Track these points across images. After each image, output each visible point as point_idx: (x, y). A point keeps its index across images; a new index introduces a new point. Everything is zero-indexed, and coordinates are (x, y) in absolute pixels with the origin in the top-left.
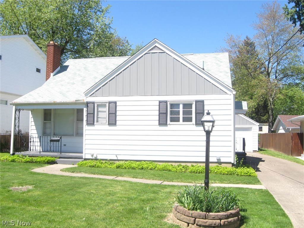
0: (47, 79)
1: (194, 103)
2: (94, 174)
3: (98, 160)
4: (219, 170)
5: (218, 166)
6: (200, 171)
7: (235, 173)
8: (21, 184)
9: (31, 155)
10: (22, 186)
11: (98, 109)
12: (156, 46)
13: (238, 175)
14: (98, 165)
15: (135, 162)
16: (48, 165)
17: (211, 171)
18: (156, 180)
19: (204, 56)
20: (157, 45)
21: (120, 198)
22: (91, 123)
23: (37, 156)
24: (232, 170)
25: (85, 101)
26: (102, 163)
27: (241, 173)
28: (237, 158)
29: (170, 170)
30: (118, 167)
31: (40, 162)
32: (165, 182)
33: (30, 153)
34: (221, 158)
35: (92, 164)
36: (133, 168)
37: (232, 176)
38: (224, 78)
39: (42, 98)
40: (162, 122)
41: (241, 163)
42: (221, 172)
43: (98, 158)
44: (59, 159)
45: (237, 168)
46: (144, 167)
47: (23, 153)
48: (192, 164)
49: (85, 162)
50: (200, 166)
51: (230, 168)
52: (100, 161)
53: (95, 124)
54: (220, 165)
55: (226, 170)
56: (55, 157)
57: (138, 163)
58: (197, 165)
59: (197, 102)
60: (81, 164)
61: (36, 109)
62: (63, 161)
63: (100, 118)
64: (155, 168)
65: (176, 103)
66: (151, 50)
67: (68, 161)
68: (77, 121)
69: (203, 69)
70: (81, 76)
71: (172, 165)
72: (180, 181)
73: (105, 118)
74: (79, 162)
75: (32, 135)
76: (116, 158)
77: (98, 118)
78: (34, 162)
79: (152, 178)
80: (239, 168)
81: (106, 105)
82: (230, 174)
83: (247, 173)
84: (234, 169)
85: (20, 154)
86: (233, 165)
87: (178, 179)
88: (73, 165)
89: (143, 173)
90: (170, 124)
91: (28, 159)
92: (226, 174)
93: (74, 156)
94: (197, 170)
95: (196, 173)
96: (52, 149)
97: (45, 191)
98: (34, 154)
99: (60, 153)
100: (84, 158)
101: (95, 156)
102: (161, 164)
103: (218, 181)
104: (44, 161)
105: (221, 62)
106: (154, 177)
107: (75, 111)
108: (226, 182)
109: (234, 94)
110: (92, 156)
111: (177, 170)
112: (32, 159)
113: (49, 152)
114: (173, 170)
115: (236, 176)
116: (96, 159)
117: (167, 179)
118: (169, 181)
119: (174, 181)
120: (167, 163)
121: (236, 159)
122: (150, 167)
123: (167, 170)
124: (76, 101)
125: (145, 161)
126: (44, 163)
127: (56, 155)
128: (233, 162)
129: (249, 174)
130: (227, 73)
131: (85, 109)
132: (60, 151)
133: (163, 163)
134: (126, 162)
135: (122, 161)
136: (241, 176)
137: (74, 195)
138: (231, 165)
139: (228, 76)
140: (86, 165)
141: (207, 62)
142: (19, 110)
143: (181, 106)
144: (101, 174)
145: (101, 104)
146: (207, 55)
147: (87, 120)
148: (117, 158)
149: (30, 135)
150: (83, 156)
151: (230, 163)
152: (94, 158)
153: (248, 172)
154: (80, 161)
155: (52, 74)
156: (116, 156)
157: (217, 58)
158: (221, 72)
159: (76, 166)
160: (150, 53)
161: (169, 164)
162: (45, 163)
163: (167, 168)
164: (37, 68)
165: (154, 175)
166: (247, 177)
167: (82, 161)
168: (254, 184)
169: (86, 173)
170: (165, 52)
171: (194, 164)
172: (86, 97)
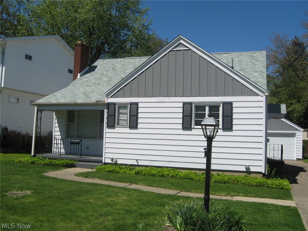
0: (74, 80)
1: (222, 105)
2: (108, 180)
3: (117, 165)
4: (248, 181)
5: (247, 176)
6: (226, 181)
7: (266, 184)
8: (21, 189)
9: (51, 158)
10: (22, 191)
11: (119, 111)
12: (180, 43)
13: (268, 187)
14: (117, 170)
15: (156, 168)
16: (65, 169)
17: (238, 181)
18: (172, 189)
19: (239, 55)
20: (182, 41)
21: (118, 210)
22: (112, 125)
23: (57, 158)
24: (262, 181)
25: (106, 102)
26: (122, 168)
27: (272, 185)
28: (268, 167)
29: (192, 179)
30: (137, 173)
31: (58, 165)
32: (182, 192)
33: (51, 156)
34: (250, 167)
35: (111, 169)
36: (153, 175)
37: (261, 188)
38: (259, 78)
39: (65, 98)
40: (186, 126)
41: (274, 173)
42: (249, 183)
43: (118, 163)
44: (78, 163)
45: (268, 179)
46: (165, 174)
47: (44, 155)
48: (218, 172)
49: (104, 166)
50: (227, 175)
51: (260, 178)
52: (120, 165)
53: (116, 126)
54: (249, 175)
55: (256, 181)
56: (75, 161)
57: (159, 169)
58: (224, 173)
59: (224, 103)
60: (100, 168)
61: (60, 110)
62: (83, 164)
63: (121, 120)
64: (176, 176)
65: (201, 105)
66: (175, 47)
67: (87, 164)
68: (100, 123)
69: (233, 68)
70: (108, 77)
71: (196, 173)
72: (199, 192)
73: (126, 120)
74: (97, 166)
75: (55, 136)
76: (136, 164)
77: (118, 120)
78: (53, 165)
79: (169, 187)
80: (270, 179)
81: (127, 106)
82: (259, 185)
83: (279, 185)
84: (265, 180)
85: (41, 156)
86: (264, 175)
87: (197, 189)
88: (92, 169)
89: (161, 181)
90: (194, 128)
91: (47, 161)
92: (255, 186)
93: (93, 160)
94: (222, 180)
95: (221, 183)
96: (72, 151)
97: (40, 198)
98: (54, 157)
99: (80, 156)
100: (103, 162)
101: (115, 160)
102: (184, 171)
103: (242, 193)
104: (63, 164)
105: (257, 61)
106: (172, 186)
107: (98, 112)
108: (251, 195)
109: (266, 96)
110: (112, 160)
111: (200, 178)
112: (51, 161)
113: (69, 154)
114: (195, 179)
115: (265, 188)
116: (116, 164)
117: (185, 189)
118: (187, 192)
119: (192, 191)
120: (190, 171)
121: (268, 169)
122: (171, 175)
123: (189, 178)
124: (97, 102)
125: (166, 167)
126: (62, 166)
127: (76, 158)
128: (263, 172)
129: (281, 186)
130: (263, 72)
131: (106, 111)
132: (80, 154)
133: (186, 171)
134: (146, 168)
135: (142, 167)
136: (272, 188)
137: (68, 205)
138: (262, 175)
139: (264, 76)
140: (105, 170)
141: (242, 62)
142: (41, 111)
143: (207, 109)
144: (115, 181)
145: (122, 105)
146: (243, 53)
147: (107, 122)
148: (138, 163)
149: (53, 136)
150: (102, 160)
151: (261, 173)
152: (114, 162)
153: (281, 184)
154: (99, 165)
155: (79, 75)
156: (137, 162)
157: (253, 57)
158: (256, 72)
159: (94, 170)
160: (174, 50)
161: (193, 172)
162: (64, 166)
163: (189, 176)
164: (69, 69)
165: (172, 184)
166: (279, 190)
167: (101, 165)
168: (284, 199)
169: (100, 179)
170: (191, 49)
171: (220, 173)
172: (107, 98)
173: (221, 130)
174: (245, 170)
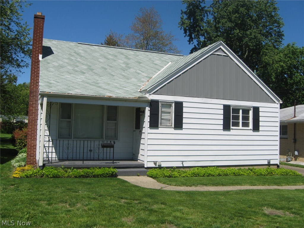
1: (252, 109)
11: (162, 109)
12: (220, 48)
20: (221, 47)
25: (150, 99)
34: (270, 160)
40: (226, 127)
43: (162, 166)
53: (159, 126)
54: (270, 167)
59: (254, 108)
63: (164, 119)
65: (237, 108)
66: (216, 51)
67: (132, 171)
68: (107, 120)
77: (161, 119)
81: (170, 105)
96: (101, 156)
100: (145, 166)
101: (159, 164)
107: (104, 108)
109: (280, 104)
110: (155, 164)
116: (160, 167)
124: (139, 97)
127: (109, 165)
131: (148, 109)
132: (112, 159)
142: (51, 104)
143: (241, 111)
145: (166, 103)
147: (150, 122)
148: (183, 165)
150: (144, 165)
151: (275, 165)
152: (157, 166)
155: (41, 56)
156: (182, 163)
160: (215, 54)
170: (229, 56)
171: (251, 167)
172: (149, 94)
173: (252, 131)
174: (267, 163)
